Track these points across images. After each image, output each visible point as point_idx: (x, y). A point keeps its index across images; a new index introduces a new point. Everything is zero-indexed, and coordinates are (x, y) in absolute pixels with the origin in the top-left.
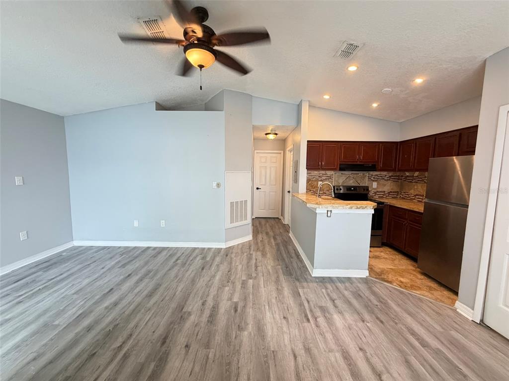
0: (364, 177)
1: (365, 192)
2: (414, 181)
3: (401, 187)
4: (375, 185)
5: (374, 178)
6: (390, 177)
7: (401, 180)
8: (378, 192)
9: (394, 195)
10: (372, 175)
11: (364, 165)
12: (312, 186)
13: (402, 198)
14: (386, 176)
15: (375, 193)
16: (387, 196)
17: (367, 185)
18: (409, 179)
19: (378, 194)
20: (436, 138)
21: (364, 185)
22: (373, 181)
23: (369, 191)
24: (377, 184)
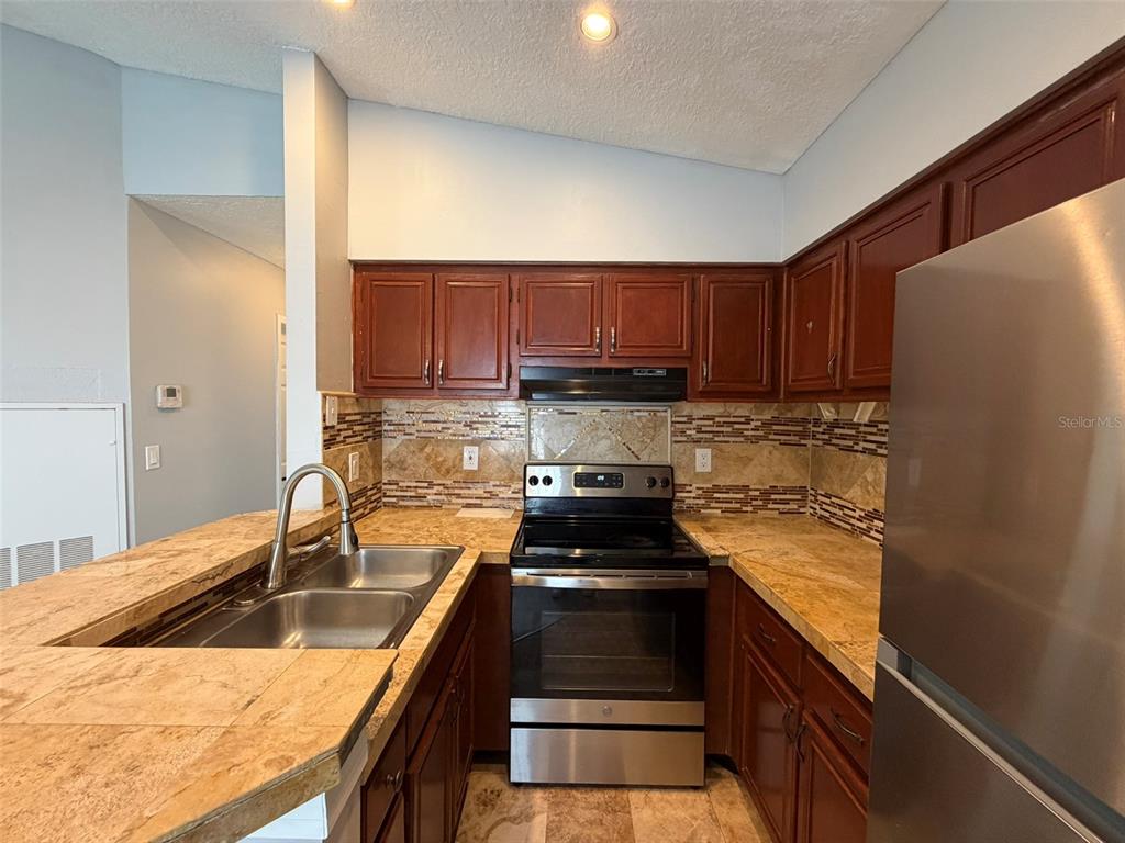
0: (657, 426)
1: (658, 492)
2: (862, 444)
3: (817, 469)
4: (703, 458)
5: (699, 431)
6: (765, 424)
7: (814, 437)
8: (717, 489)
9: (786, 502)
10: (690, 419)
11: (630, 370)
12: (438, 466)
13: (821, 517)
14: (748, 422)
15: (708, 495)
16: (756, 509)
17: (668, 461)
18: (843, 438)
19: (718, 500)
20: (948, 192)
21: (655, 460)
22: (697, 442)
23: (675, 488)
24: (714, 457)
